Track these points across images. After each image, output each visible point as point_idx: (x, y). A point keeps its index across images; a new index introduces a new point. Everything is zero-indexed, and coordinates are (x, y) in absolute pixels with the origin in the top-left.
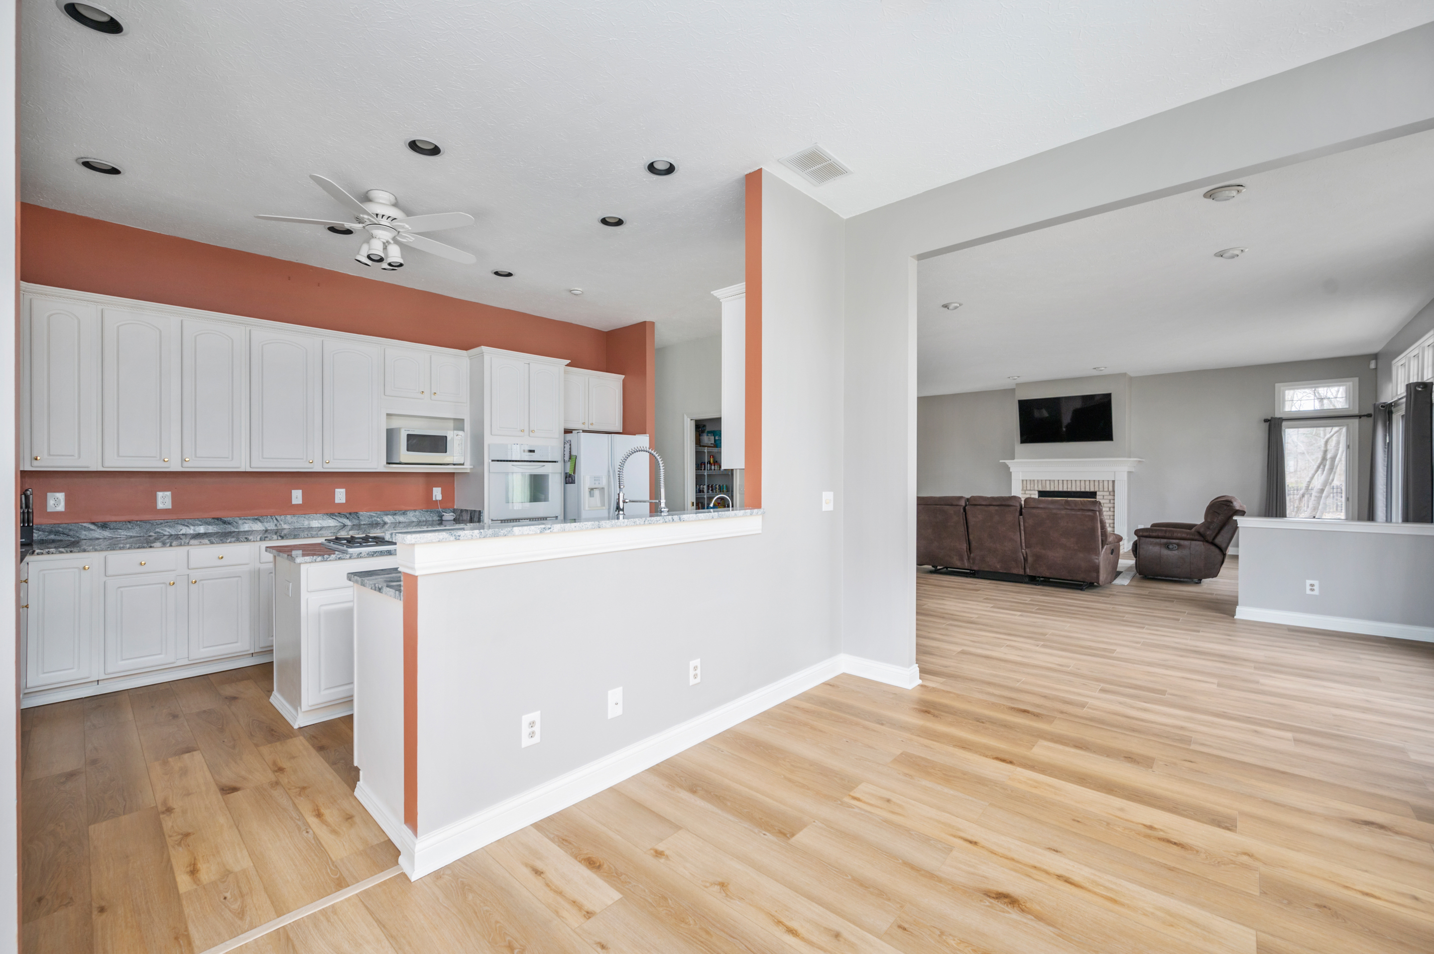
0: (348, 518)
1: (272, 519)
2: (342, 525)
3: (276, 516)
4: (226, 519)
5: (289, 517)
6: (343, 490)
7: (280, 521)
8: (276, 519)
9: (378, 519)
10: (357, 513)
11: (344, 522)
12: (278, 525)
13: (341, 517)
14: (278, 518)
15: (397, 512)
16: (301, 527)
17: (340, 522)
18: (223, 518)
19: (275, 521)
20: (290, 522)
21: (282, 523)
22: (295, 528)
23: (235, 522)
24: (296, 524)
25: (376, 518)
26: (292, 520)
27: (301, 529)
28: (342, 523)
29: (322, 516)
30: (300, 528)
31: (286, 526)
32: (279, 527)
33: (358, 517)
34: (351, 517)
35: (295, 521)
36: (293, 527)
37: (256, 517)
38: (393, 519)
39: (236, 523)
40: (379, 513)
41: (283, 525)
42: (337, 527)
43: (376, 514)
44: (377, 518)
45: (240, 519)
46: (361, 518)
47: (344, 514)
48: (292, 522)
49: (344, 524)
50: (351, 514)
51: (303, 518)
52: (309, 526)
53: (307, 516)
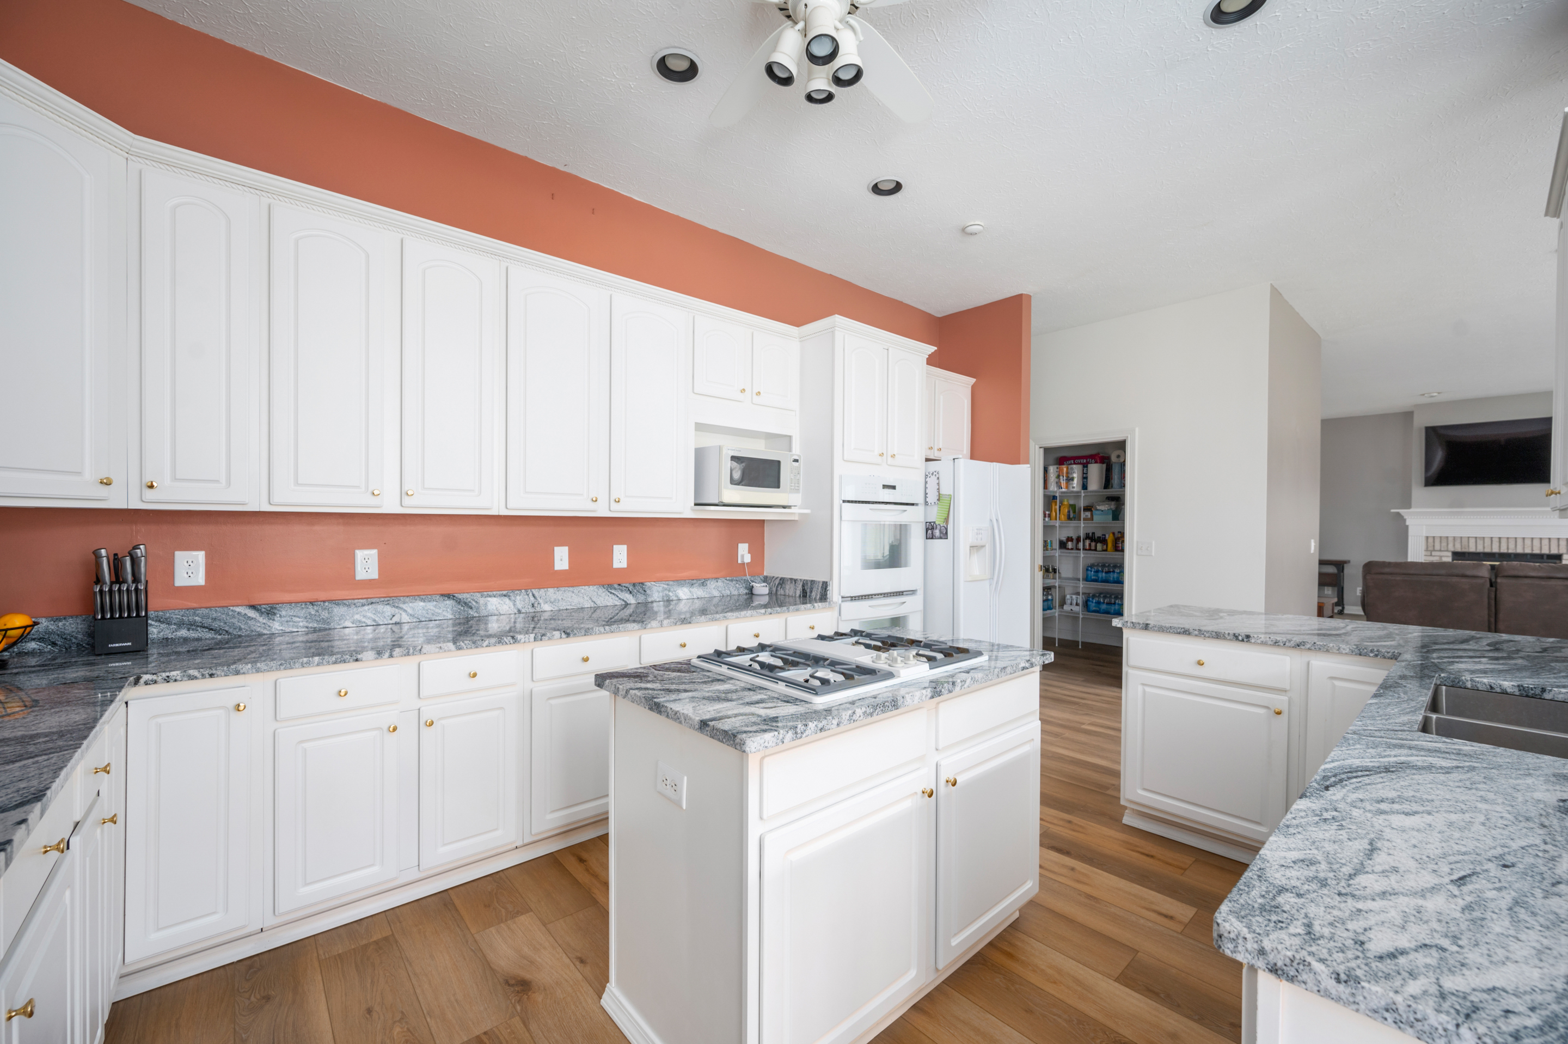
0: (631, 593)
1: (528, 595)
2: (623, 603)
3: (533, 590)
4: (460, 597)
5: (551, 591)
6: (624, 547)
7: (539, 599)
8: (534, 595)
9: (671, 594)
10: (642, 584)
11: (625, 599)
12: (536, 605)
13: (622, 591)
14: (536, 594)
15: (695, 581)
16: (568, 607)
17: (620, 599)
18: (456, 595)
19: (532, 599)
20: (552, 600)
21: (541, 601)
22: (560, 610)
23: (474, 600)
24: (561, 603)
25: (667, 592)
26: (555, 597)
27: (568, 611)
28: (623, 600)
29: (596, 590)
30: (567, 609)
31: (547, 607)
32: (538, 609)
33: (645, 591)
34: (635, 591)
35: (560, 598)
36: (557, 608)
37: (505, 592)
38: (689, 593)
39: (476, 602)
40: (671, 583)
41: (542, 605)
42: (616, 607)
43: (668, 585)
44: (670, 591)
45: (482, 596)
46: (648, 592)
47: (627, 585)
48: (555, 600)
49: (625, 602)
50: (634, 585)
51: (570, 594)
52: (579, 606)
53: (576, 589)
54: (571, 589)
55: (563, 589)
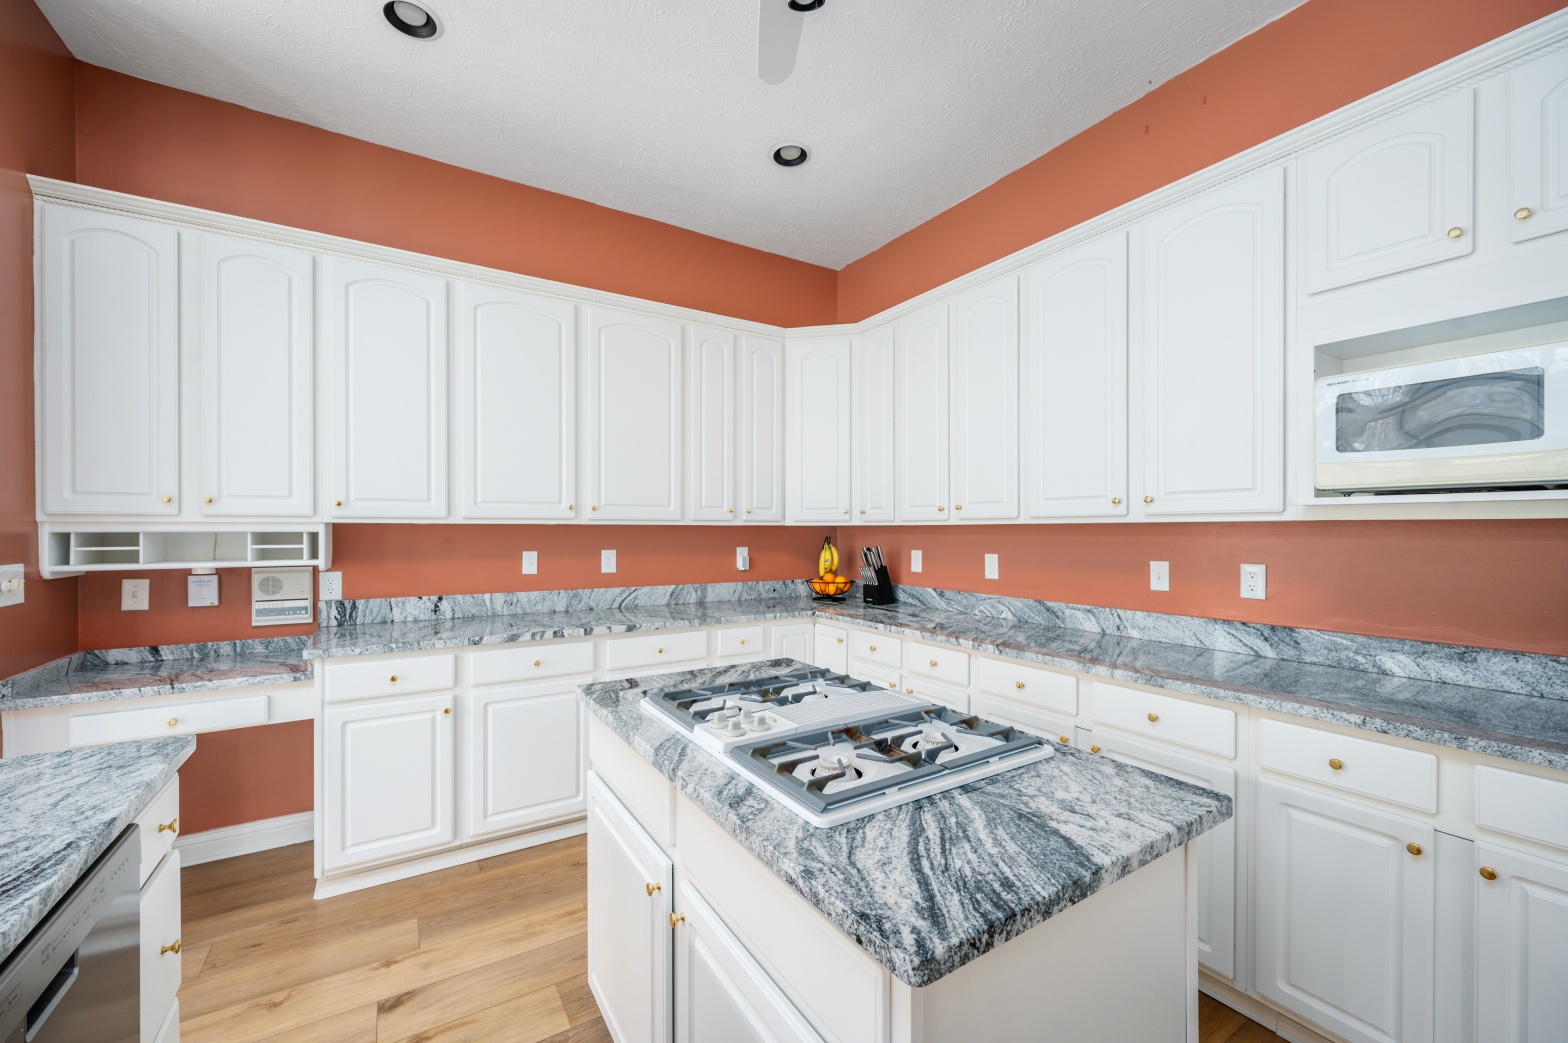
0: (1266, 639)
1: (1113, 615)
2: (1252, 653)
3: (1118, 610)
4: (1049, 605)
5: (1140, 614)
7: (1125, 621)
8: (1119, 617)
9: (1360, 659)
10: (1292, 629)
11: (1255, 648)
12: (1121, 628)
13: (1249, 634)
14: (1122, 616)
16: (1162, 640)
17: (1245, 645)
18: (1046, 602)
19: (1117, 620)
20: (1141, 626)
21: (1128, 625)
22: (1151, 641)
23: (1060, 610)
24: (1152, 632)
25: (1351, 655)
26: (1145, 623)
27: (1162, 645)
28: (1251, 648)
29: (1203, 624)
30: (1160, 642)
31: (1134, 633)
32: (1124, 634)
33: (1296, 642)
34: (1276, 639)
35: (1151, 626)
36: (1146, 638)
37: (1089, 607)
39: (1062, 613)
40: (1361, 639)
41: (1129, 629)
42: (1239, 657)
43: (1352, 641)
44: (1356, 653)
45: (1067, 607)
46: (1303, 644)
47: (1258, 627)
48: (1145, 627)
49: (1256, 652)
50: (1273, 628)
51: (1165, 623)
52: (1179, 642)
53: (1173, 619)
54: (1166, 617)
55: (1155, 615)
